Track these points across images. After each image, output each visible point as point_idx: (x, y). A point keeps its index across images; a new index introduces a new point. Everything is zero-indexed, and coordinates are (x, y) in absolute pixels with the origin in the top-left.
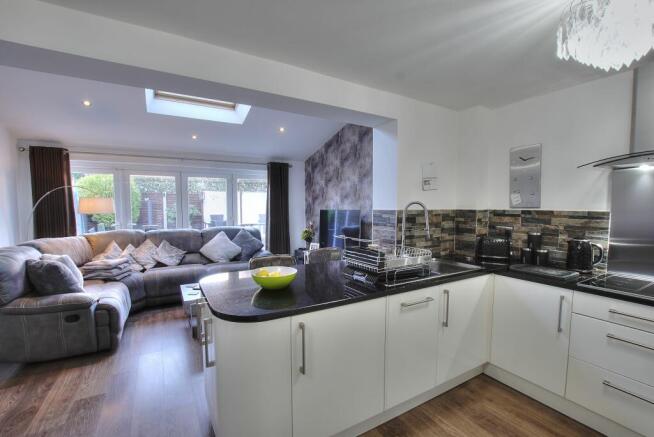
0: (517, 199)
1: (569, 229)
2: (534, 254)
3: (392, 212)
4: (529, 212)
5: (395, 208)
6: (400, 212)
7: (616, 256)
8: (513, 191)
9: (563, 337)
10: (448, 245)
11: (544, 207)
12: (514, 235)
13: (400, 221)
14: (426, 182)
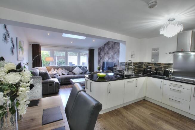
0: (153, 60)
1: (164, 67)
2: (156, 73)
3: (124, 62)
4: (156, 63)
5: (125, 62)
6: (126, 62)
7: (174, 73)
8: (152, 58)
10: (137, 70)
11: (159, 62)
12: (152, 68)
13: (126, 64)
14: (132, 56)
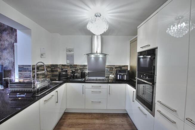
0: (68, 62)
1: (80, 69)
2: (74, 76)
3: (29, 66)
4: (72, 65)
5: (31, 64)
6: (33, 66)
8: (67, 59)
9: (84, 95)
10: (49, 76)
11: (75, 64)
12: (68, 71)
13: (33, 69)
14: (42, 55)
